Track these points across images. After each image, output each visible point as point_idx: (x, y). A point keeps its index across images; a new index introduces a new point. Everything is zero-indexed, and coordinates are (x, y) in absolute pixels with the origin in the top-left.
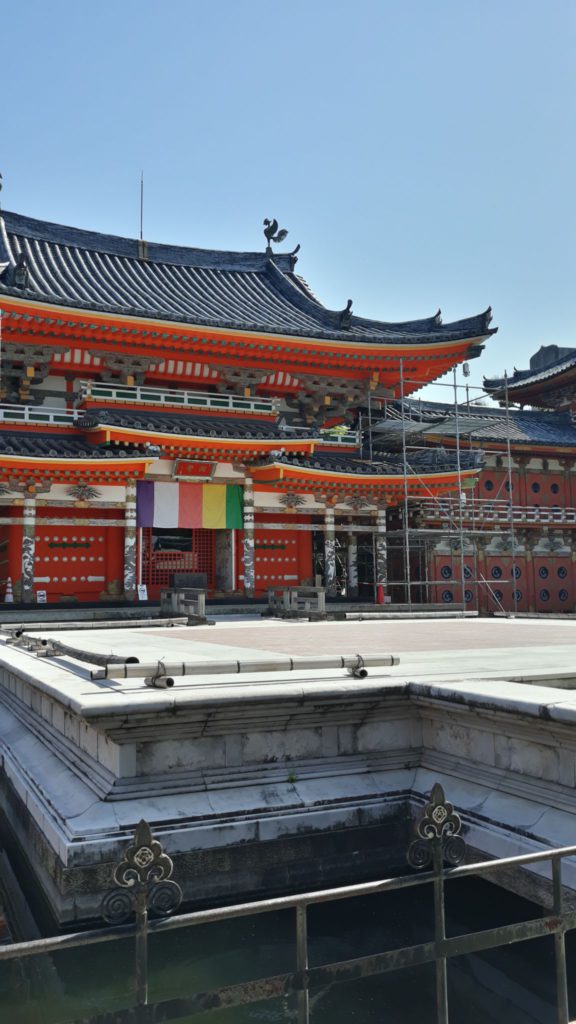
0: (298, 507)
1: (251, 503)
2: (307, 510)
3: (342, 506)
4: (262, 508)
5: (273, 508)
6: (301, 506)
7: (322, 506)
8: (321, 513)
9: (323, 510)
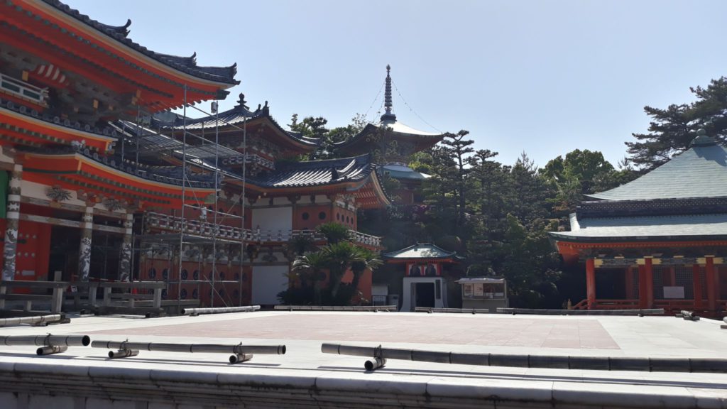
0: (63, 202)
1: (18, 192)
2: (70, 206)
3: (100, 206)
4: (28, 199)
5: (39, 200)
6: (66, 201)
7: (82, 203)
8: (81, 210)
9: (85, 208)
